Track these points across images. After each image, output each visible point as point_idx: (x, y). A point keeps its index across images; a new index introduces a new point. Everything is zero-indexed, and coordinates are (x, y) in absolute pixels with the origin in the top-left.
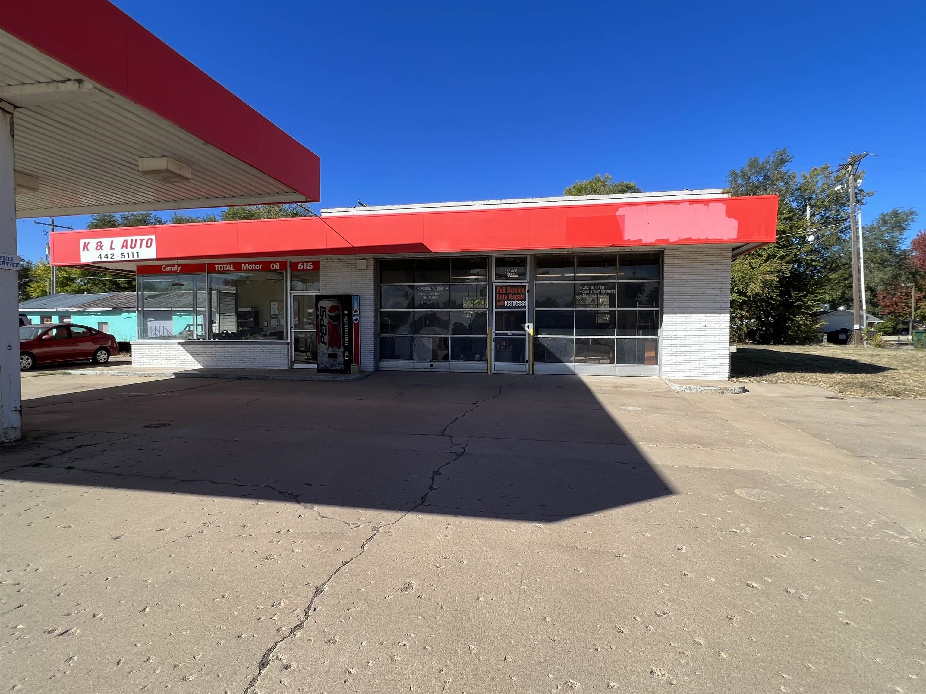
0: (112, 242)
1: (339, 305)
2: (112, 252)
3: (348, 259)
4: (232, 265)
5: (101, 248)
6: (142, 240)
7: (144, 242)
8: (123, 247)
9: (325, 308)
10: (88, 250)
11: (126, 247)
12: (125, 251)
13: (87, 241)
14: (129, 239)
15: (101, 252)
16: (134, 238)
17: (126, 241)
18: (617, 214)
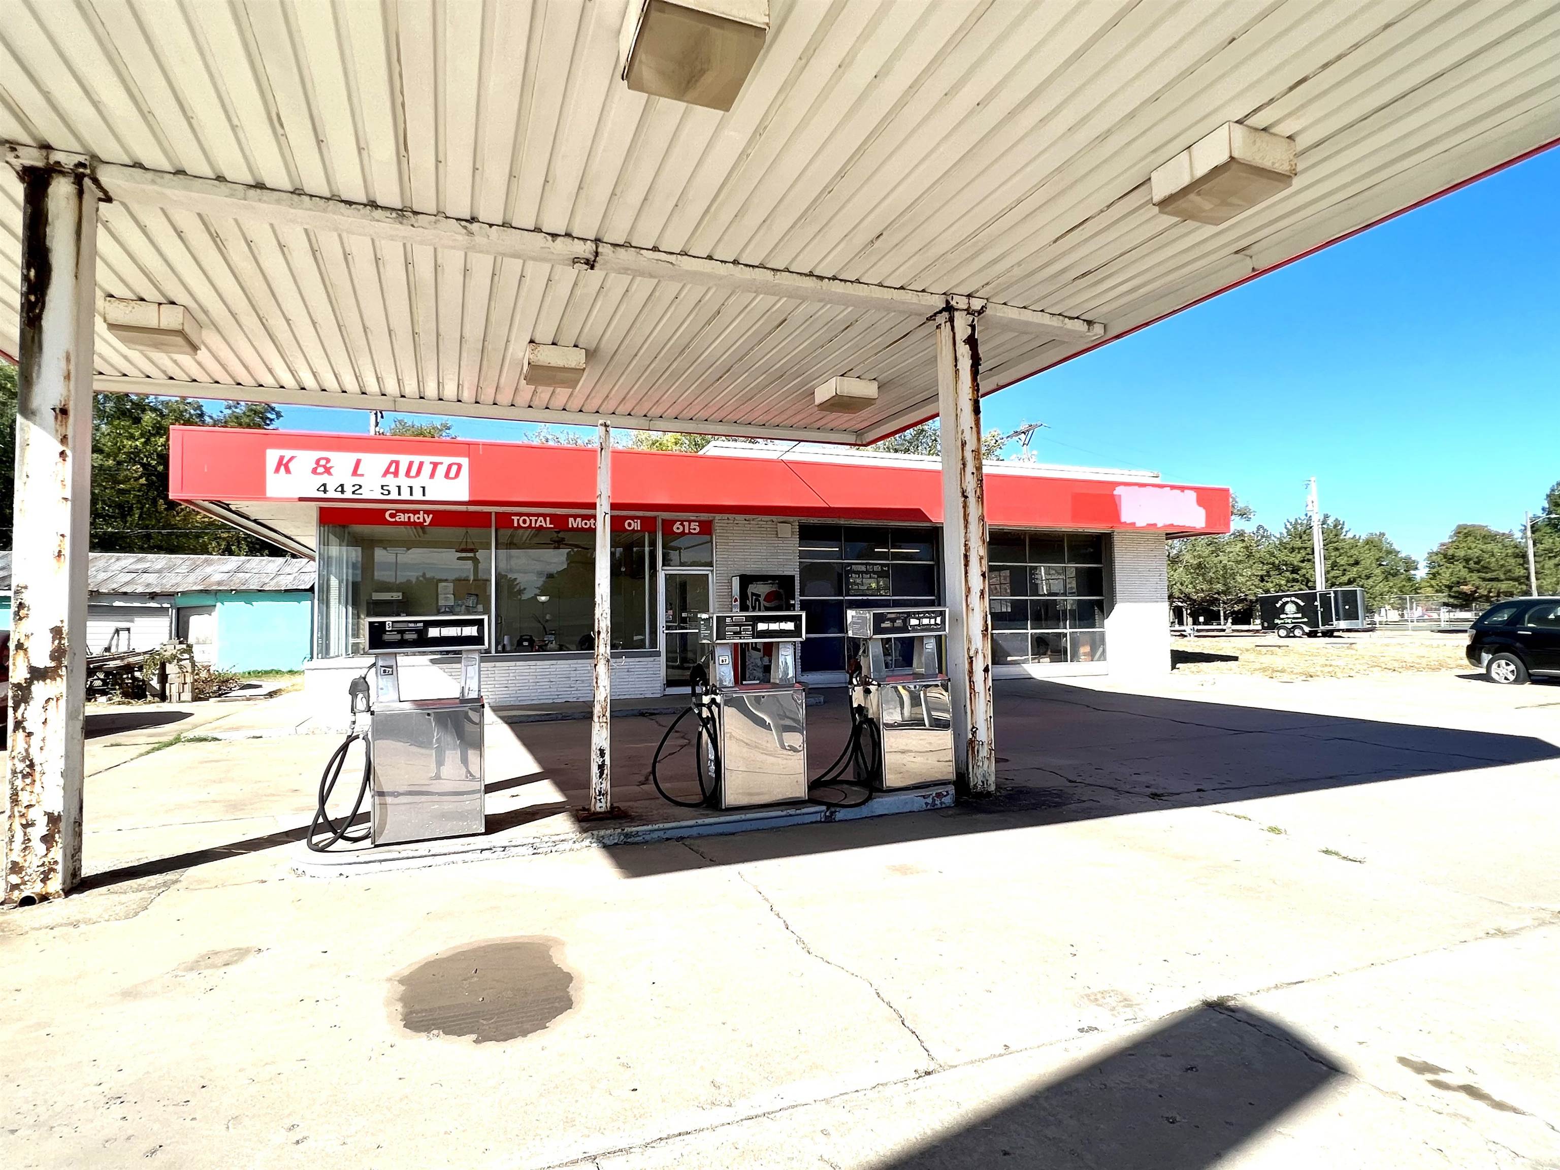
0: (358, 462)
1: (781, 591)
2: (357, 480)
3: (761, 521)
4: (548, 519)
5: (328, 471)
6: (435, 465)
7: (442, 470)
8: (387, 472)
9: (759, 596)
10: (288, 471)
11: (396, 474)
12: (391, 481)
13: (287, 453)
14: (404, 460)
15: (325, 478)
16: (417, 459)
17: (397, 463)
18: (1115, 493)
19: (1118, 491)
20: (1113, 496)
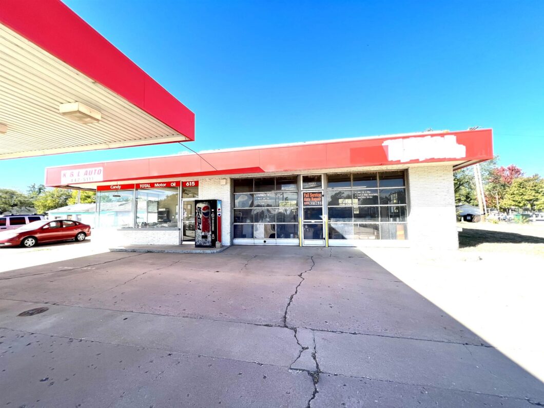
0: (79, 172)
2: (79, 178)
3: (215, 179)
4: (149, 184)
5: (73, 176)
6: (95, 170)
7: (97, 172)
8: (85, 174)
9: (201, 208)
10: (65, 177)
12: (86, 177)
13: (65, 172)
14: (88, 170)
16: (91, 169)
18: (383, 145)
19: (385, 143)
20: (381, 147)
